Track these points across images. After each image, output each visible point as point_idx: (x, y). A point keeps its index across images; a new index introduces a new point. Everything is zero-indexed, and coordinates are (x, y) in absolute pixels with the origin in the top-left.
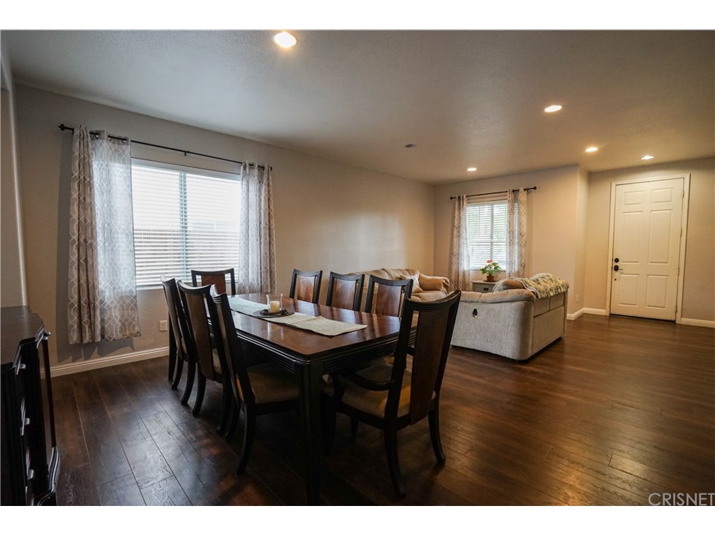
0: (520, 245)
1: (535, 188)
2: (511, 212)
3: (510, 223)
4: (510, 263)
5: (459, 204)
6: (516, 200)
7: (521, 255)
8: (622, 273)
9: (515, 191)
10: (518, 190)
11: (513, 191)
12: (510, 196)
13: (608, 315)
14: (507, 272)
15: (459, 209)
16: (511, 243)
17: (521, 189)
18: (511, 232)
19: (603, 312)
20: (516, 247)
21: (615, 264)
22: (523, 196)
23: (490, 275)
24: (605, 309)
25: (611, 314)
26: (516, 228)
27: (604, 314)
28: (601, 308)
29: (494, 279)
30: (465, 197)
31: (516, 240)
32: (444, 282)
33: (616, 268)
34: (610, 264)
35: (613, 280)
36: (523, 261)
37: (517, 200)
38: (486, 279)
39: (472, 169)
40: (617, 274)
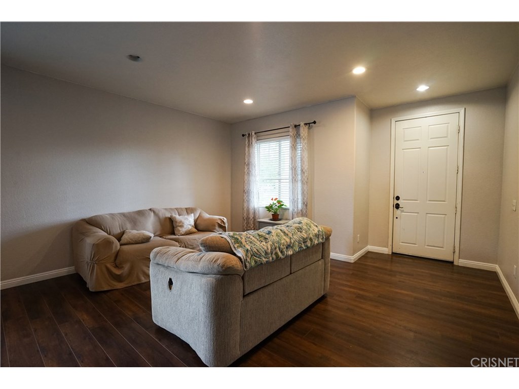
0: (303, 183)
1: (315, 122)
2: (294, 147)
3: (293, 159)
4: (294, 201)
5: (249, 141)
6: (297, 135)
7: (303, 192)
8: (402, 211)
9: (297, 126)
10: (300, 125)
11: (296, 126)
12: (292, 131)
13: (391, 253)
14: (291, 210)
15: (249, 145)
16: (294, 180)
17: (302, 124)
18: (293, 169)
19: (386, 250)
20: (299, 184)
21: (396, 202)
22: (304, 131)
23: (275, 213)
24: (388, 248)
25: (393, 253)
26: (299, 165)
27: (387, 253)
28: (385, 247)
29: (279, 217)
30: (253, 134)
31: (299, 177)
32: (219, 222)
33: (397, 206)
34: (392, 202)
35: (395, 218)
36: (306, 199)
37: (299, 135)
38: (271, 217)
39: (248, 101)
40: (398, 212)
